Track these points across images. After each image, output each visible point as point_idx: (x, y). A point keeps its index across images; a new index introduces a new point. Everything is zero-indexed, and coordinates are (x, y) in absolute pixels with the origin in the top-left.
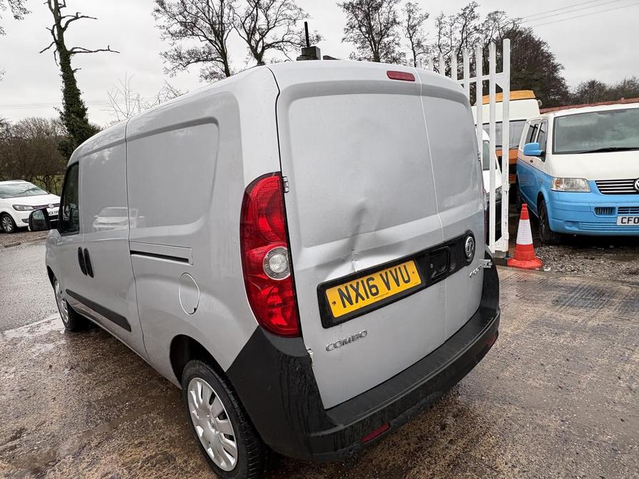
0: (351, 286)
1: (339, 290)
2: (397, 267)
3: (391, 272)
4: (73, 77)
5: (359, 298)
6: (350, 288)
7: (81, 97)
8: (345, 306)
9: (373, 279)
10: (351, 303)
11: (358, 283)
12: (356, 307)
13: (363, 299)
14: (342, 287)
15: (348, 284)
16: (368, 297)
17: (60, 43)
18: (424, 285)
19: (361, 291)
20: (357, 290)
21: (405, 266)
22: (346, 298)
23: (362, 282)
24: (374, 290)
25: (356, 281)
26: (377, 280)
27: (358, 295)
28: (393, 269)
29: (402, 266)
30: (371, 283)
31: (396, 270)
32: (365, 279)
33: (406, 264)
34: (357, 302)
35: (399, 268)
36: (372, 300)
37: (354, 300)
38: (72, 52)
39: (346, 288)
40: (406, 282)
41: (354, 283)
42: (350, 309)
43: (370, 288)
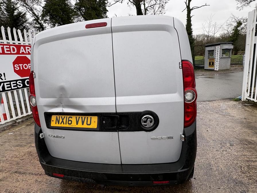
0: (62, 117)
1: (57, 117)
2: (86, 117)
3: (82, 118)
4: (190, 19)
5: (62, 123)
6: (61, 118)
7: (192, 27)
8: (56, 124)
9: (72, 118)
10: (59, 124)
11: (64, 117)
12: (60, 125)
13: (64, 124)
14: (58, 116)
15: (61, 116)
16: (66, 124)
17: (188, 7)
18: (98, 130)
19: (65, 121)
20: (63, 120)
21: (91, 118)
22: (58, 121)
23: (67, 117)
24: (70, 122)
25: (64, 116)
26: (74, 119)
27: (63, 121)
28: (83, 117)
29: (89, 117)
30: (70, 119)
31: (85, 118)
32: (68, 116)
33: (92, 117)
34: (61, 124)
35: (87, 118)
36: (67, 126)
37: (60, 122)
38: (192, 9)
39: (59, 117)
40: (87, 124)
41: (63, 117)
42: (57, 125)
43: (69, 121)
